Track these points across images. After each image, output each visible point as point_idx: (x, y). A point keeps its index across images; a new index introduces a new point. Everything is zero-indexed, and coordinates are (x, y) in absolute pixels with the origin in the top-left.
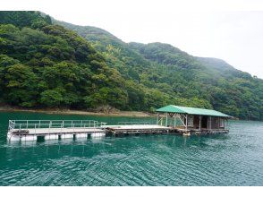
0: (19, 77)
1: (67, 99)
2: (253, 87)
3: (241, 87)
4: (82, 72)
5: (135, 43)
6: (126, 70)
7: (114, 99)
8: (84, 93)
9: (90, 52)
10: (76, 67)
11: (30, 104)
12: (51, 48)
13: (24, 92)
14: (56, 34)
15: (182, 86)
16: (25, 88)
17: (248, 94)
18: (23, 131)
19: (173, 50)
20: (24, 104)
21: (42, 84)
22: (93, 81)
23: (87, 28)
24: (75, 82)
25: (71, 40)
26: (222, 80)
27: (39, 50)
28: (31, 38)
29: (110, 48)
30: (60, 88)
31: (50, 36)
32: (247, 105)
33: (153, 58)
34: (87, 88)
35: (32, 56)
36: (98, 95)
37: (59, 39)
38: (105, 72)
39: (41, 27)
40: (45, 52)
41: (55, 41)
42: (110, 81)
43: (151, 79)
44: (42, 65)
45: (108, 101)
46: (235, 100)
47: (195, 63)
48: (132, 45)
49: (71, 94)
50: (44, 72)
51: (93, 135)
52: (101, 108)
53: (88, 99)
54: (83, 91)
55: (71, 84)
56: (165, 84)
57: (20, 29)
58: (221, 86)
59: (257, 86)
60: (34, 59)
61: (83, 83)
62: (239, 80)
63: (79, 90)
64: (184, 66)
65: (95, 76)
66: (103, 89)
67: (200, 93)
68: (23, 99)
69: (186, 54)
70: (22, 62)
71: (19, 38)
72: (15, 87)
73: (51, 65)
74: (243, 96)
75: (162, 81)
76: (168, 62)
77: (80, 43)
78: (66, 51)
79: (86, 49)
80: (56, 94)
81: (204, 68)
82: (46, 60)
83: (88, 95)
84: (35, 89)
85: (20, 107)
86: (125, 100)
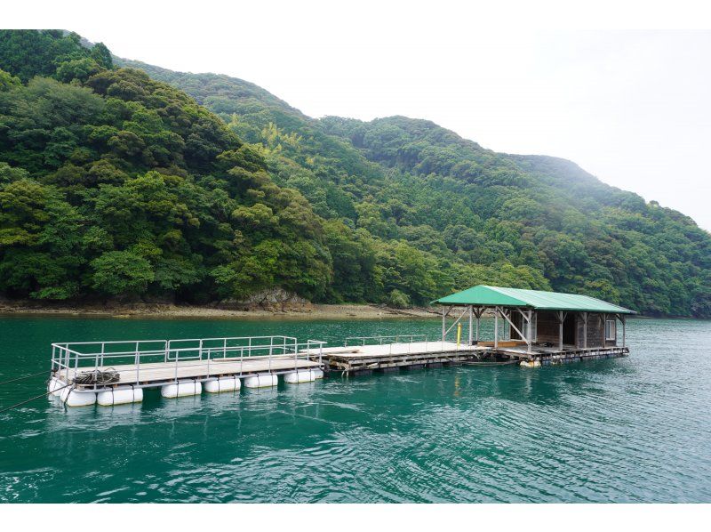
0: (30, 219)
1: (166, 278)
2: (649, 231)
3: (620, 232)
4: (206, 199)
5: (338, 120)
6: (320, 191)
7: (296, 271)
8: (212, 257)
9: (223, 145)
10: (187, 184)
11: (62, 293)
12: (116, 134)
13: (43, 258)
14: (128, 96)
15: (469, 232)
16: (46, 248)
17: (640, 248)
18: (105, 376)
19: (442, 137)
20: (44, 293)
21: (95, 236)
22: (236, 223)
23: (206, 79)
24: (186, 229)
25: (171, 111)
26: (572, 215)
27: (83, 140)
28: (58, 106)
29: (272, 132)
30: (147, 245)
31: (111, 100)
32: (639, 278)
33: (389, 159)
34: (219, 244)
35: (63, 159)
36: (251, 261)
37: (138, 108)
38: (268, 197)
39: (84, 77)
40: (100, 146)
41: (127, 115)
42: (283, 221)
43: (386, 215)
44: (93, 182)
45: (278, 277)
46: (609, 265)
47: (501, 170)
48: (330, 123)
49: (178, 263)
50: (100, 202)
51: (292, 378)
52: (259, 297)
53: (223, 273)
54: (210, 251)
55: (176, 234)
56: (425, 227)
57: (25, 82)
58: (569, 231)
59: (660, 228)
60: (69, 167)
61: (207, 229)
62: (614, 212)
63: (199, 248)
64: (471, 178)
65: (241, 211)
66: (264, 246)
67: (518, 249)
68: (41, 280)
69: (475, 147)
70: (33, 174)
71: (22, 106)
72: (17, 245)
73: (118, 182)
74: (627, 254)
75: (417, 220)
76: (427, 169)
77: (195, 119)
78: (160, 141)
79: (214, 136)
80: (136, 262)
81: (523, 184)
82: (103, 167)
83: (225, 263)
84: (75, 249)
85: (33, 303)
86: (323, 274)
